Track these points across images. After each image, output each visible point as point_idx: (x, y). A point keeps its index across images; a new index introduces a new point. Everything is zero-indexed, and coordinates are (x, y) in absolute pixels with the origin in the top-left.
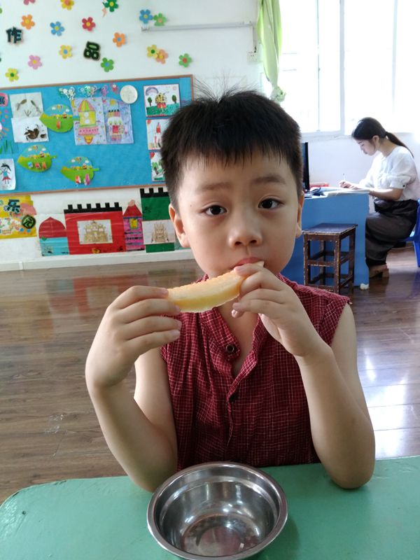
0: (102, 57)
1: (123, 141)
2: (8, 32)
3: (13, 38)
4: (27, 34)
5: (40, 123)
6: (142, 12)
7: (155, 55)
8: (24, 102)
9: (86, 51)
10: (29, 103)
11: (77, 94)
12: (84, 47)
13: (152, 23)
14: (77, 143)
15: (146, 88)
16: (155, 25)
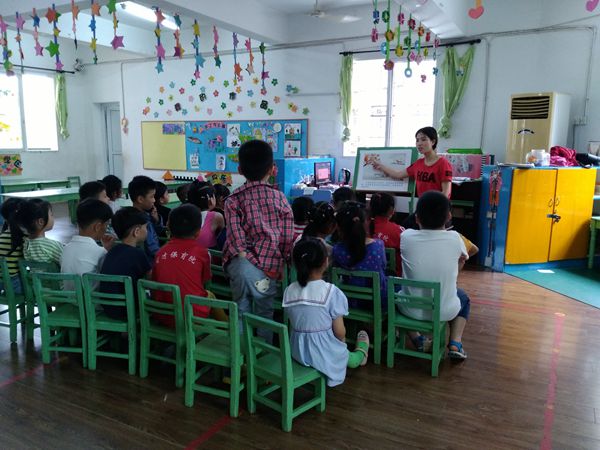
0: (268, 108)
2: (230, 94)
3: (232, 97)
4: (238, 95)
5: (238, 139)
6: (288, 86)
7: (292, 108)
9: (261, 105)
10: (235, 128)
11: (255, 126)
12: (260, 102)
15: (285, 124)
16: (294, 93)
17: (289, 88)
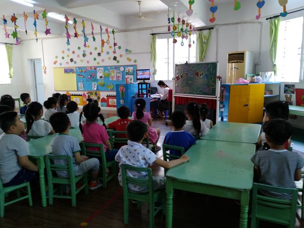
0: (117, 60)
1: (120, 80)
3: (99, 55)
4: (102, 54)
5: (103, 75)
6: (126, 49)
7: (128, 60)
10: (101, 70)
11: (111, 68)
12: (113, 57)
13: (128, 52)
14: (110, 80)
15: (126, 67)
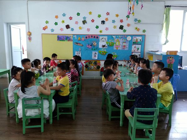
0: (124, 29)
1: (126, 50)
2: (102, 21)
3: (102, 23)
4: (106, 22)
5: (106, 44)
6: (135, 19)
7: (137, 29)
8: (103, 38)
9: (120, 27)
10: (104, 38)
11: (116, 37)
13: (137, 22)
14: (114, 49)
15: (133, 37)
16: (138, 22)
17: (136, 20)
